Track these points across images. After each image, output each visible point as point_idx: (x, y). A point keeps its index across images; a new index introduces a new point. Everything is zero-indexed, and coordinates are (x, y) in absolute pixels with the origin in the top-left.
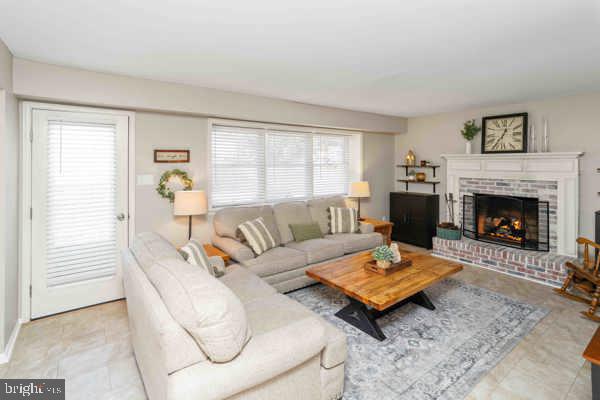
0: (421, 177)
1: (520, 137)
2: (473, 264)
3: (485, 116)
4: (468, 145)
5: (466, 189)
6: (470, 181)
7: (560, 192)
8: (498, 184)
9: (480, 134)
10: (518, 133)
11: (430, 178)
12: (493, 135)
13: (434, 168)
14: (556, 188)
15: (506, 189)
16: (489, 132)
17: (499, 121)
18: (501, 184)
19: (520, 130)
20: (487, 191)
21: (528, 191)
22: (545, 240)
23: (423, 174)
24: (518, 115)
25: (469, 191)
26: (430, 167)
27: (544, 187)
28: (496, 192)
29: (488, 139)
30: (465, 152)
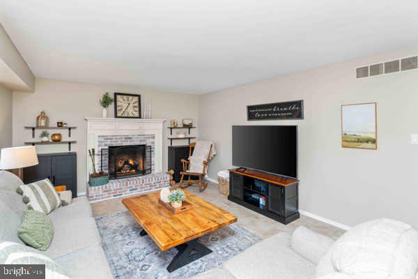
0: (57, 137)
1: (137, 109)
2: (123, 195)
3: (117, 92)
4: (105, 111)
5: (103, 144)
6: (106, 138)
7: (156, 140)
8: (126, 138)
9: (113, 103)
10: (136, 107)
11: (65, 138)
12: (121, 106)
13: (70, 129)
14: (154, 138)
15: (131, 141)
16: (118, 104)
17: (125, 97)
18: (128, 138)
19: (137, 104)
20: (119, 143)
21: (141, 141)
22: (149, 167)
23: (59, 135)
24: (135, 95)
25: (105, 145)
26: (66, 128)
27: (149, 138)
28: (124, 144)
29: (118, 108)
30: (102, 116)
